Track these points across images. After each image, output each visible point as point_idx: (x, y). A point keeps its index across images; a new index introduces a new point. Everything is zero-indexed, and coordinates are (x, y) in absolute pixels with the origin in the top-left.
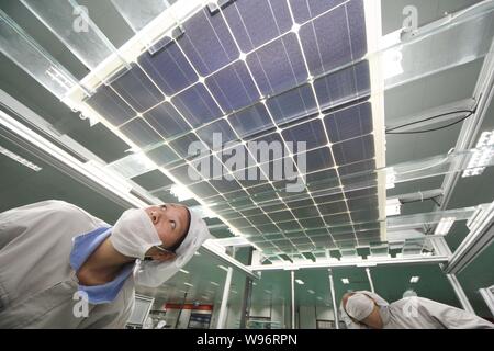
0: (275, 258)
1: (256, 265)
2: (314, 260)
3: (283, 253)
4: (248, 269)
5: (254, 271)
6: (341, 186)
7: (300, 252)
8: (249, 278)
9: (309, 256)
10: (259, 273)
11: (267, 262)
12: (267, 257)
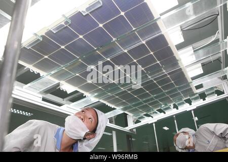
0: (142, 118)
1: (131, 125)
2: (165, 113)
3: (145, 113)
4: (127, 129)
5: (130, 130)
6: (164, 71)
7: (155, 110)
8: (129, 135)
9: (161, 111)
10: (135, 130)
11: (138, 122)
12: (136, 118)
